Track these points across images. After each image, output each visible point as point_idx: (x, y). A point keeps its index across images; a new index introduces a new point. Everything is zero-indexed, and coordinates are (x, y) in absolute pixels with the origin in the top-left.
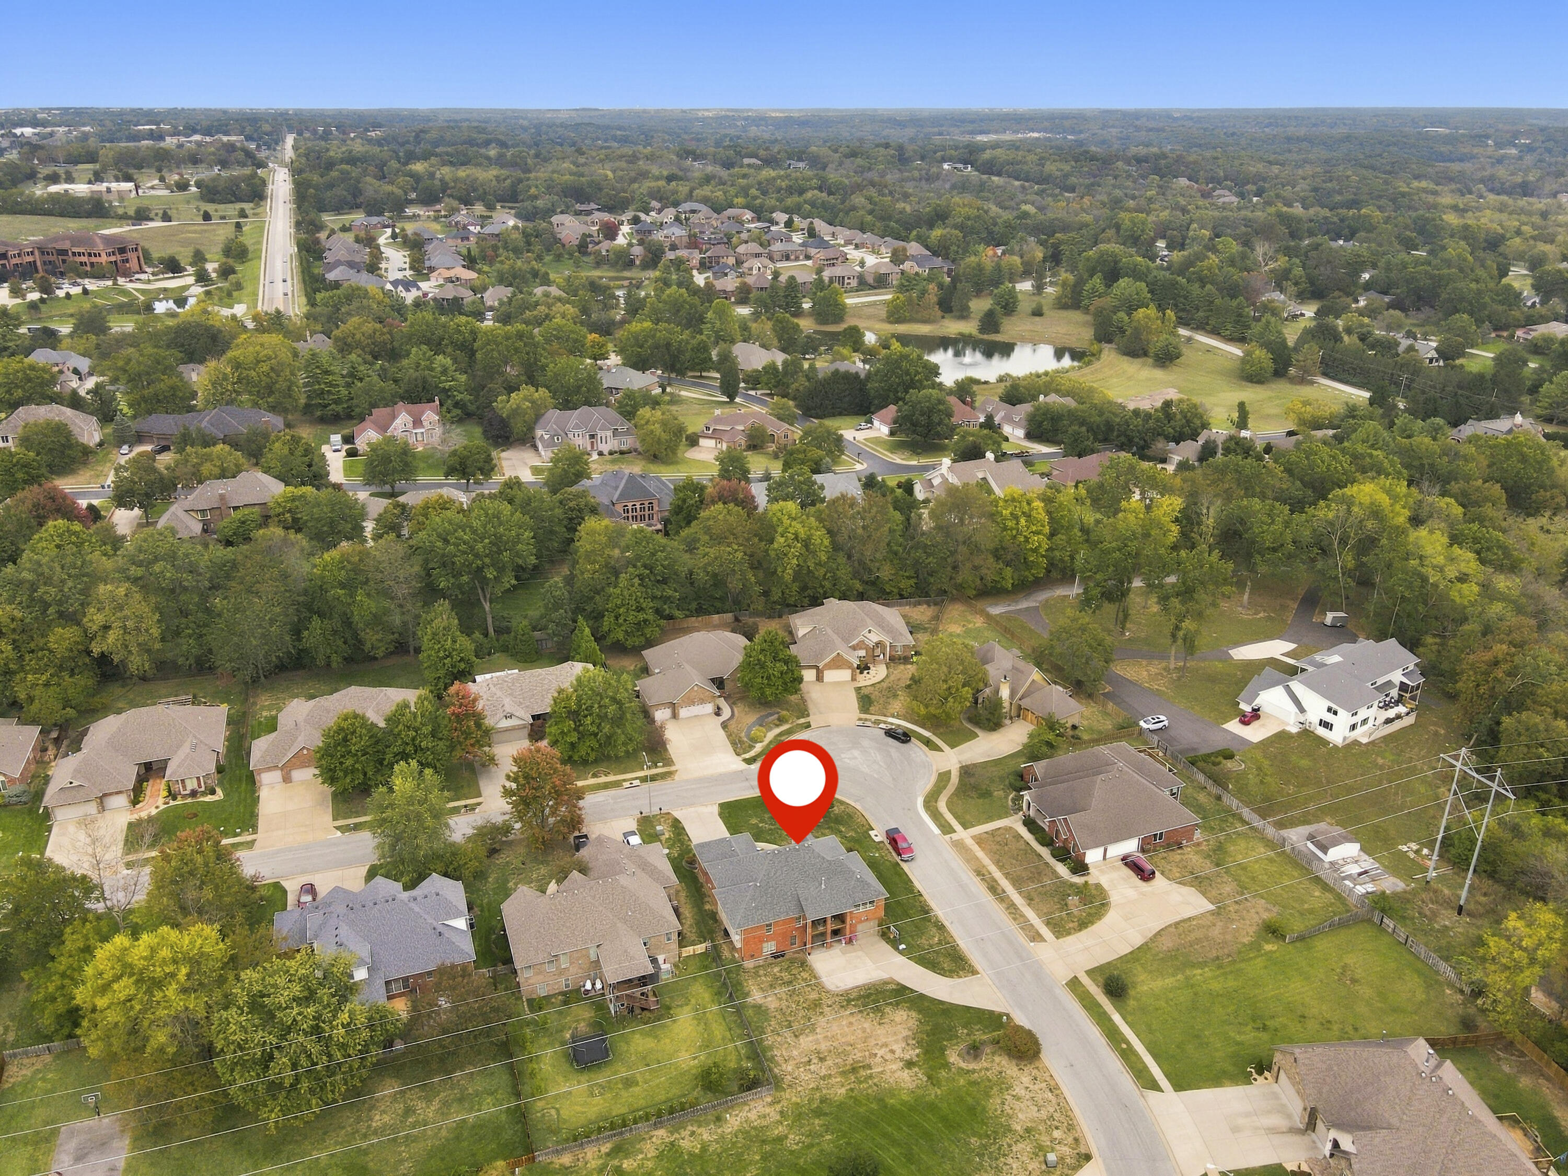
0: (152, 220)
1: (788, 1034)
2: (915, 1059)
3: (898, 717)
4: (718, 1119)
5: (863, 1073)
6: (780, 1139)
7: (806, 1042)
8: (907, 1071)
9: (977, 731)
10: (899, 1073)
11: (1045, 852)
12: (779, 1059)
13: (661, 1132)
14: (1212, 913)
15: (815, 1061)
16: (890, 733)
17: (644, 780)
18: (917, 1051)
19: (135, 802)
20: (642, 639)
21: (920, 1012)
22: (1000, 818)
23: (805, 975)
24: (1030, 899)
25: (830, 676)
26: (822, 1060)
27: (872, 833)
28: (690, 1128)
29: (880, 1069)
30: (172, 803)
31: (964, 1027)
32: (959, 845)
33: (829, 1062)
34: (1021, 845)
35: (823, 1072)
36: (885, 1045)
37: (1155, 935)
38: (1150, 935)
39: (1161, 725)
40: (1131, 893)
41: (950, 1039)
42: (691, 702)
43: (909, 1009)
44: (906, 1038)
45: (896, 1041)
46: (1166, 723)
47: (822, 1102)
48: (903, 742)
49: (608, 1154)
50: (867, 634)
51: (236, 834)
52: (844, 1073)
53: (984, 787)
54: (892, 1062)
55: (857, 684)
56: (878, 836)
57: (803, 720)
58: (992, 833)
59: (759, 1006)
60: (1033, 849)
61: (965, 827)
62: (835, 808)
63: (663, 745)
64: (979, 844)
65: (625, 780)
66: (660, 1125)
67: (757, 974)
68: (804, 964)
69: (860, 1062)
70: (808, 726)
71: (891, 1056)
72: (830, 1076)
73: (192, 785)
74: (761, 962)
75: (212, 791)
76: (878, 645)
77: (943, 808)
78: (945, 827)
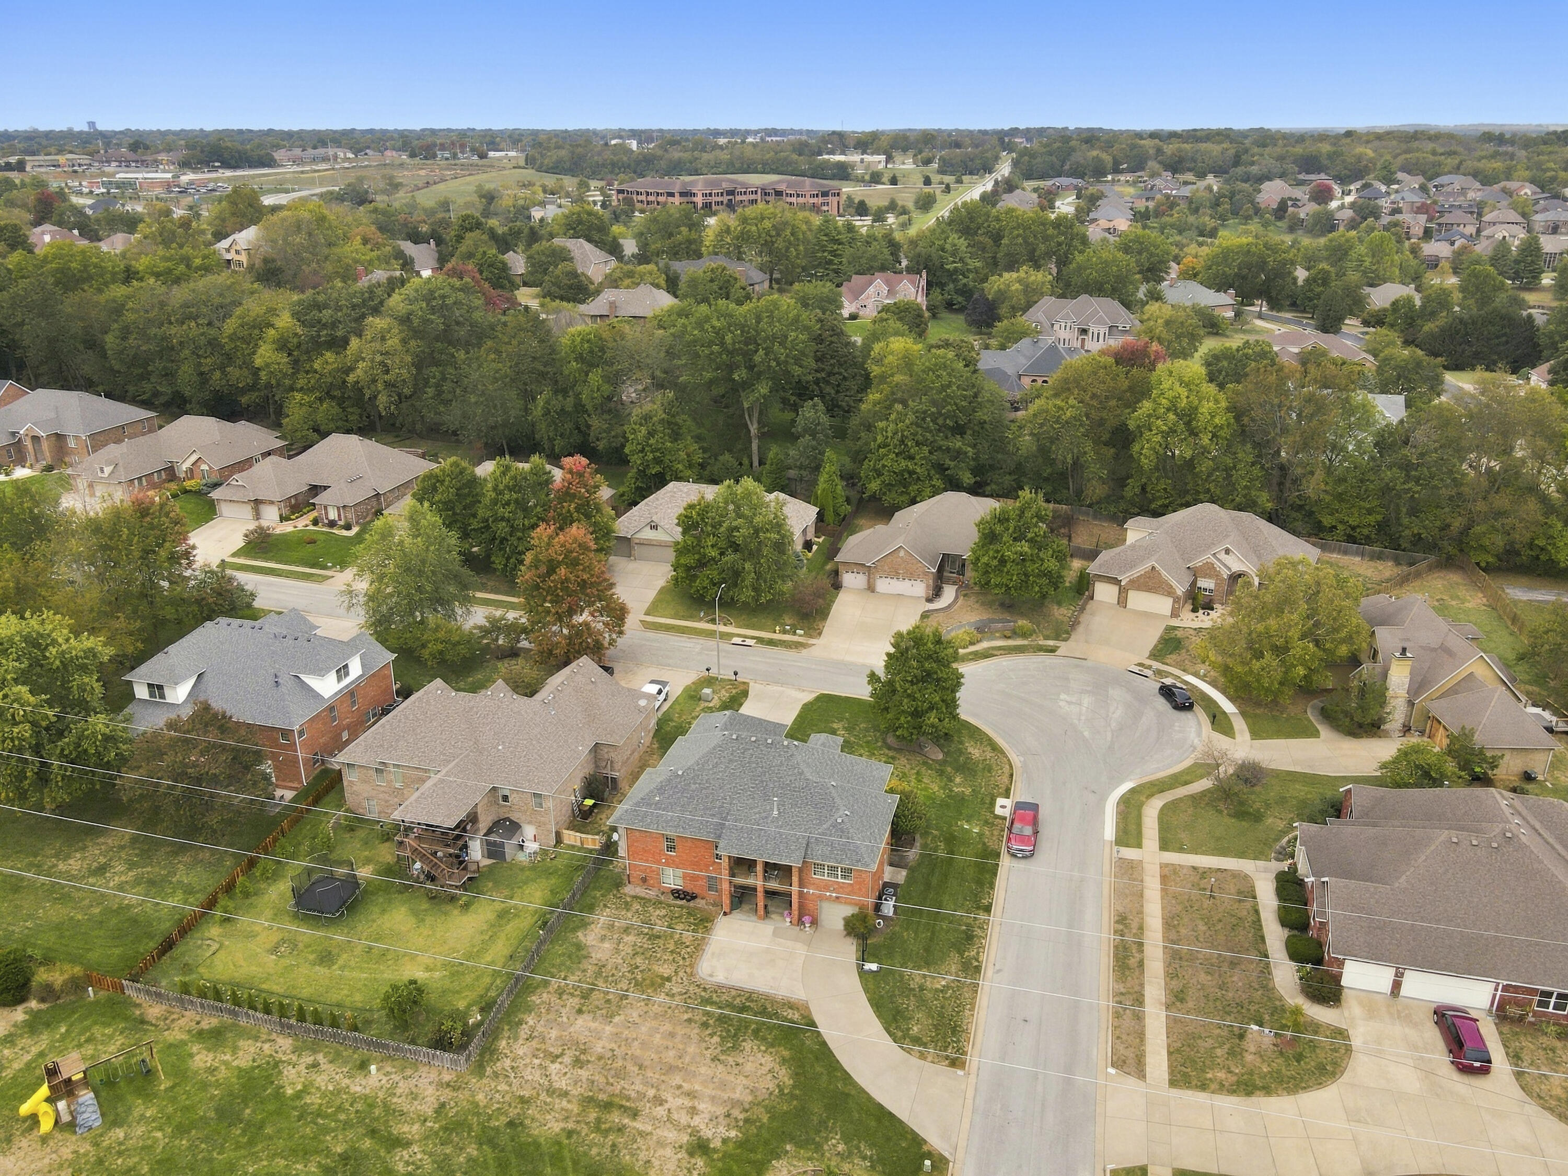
1: (574, 1002)
2: (716, 1144)
3: (1202, 678)
4: (363, 1066)
5: (615, 1117)
6: (398, 1143)
7: (582, 1026)
8: (683, 1154)
9: (1321, 728)
10: (668, 1152)
11: (1276, 937)
12: (524, 1031)
13: (285, 1043)
15: (567, 1059)
16: (1167, 692)
17: (760, 640)
18: (733, 1134)
19: (283, 519)
20: (905, 497)
21: (796, 1075)
22: (1242, 855)
23: (688, 938)
24: (1178, 997)
25: (1138, 600)
26: (578, 1063)
27: (1000, 801)
28: (320, 1057)
29: (649, 1128)
30: (311, 528)
31: (847, 1139)
32: (1130, 870)
33: (584, 1073)
34: (1244, 910)
35: (562, 1084)
36: (691, 1095)
40: (1409, 1080)
41: (799, 1145)
42: (894, 574)
43: (784, 1061)
44: (735, 1103)
45: (713, 1099)
47: (511, 1124)
48: (1177, 707)
49: (201, 1033)
50: (1222, 556)
51: (325, 568)
52: (588, 1101)
53: (1257, 805)
54: (679, 1128)
55: (1175, 622)
56: (1003, 807)
57: (1051, 643)
58: (1204, 873)
59: (579, 947)
60: (1257, 924)
61: (1165, 845)
62: (975, 752)
63: (823, 613)
64: (1164, 879)
65: (739, 635)
66: (285, 1028)
67: (627, 907)
68: (704, 922)
69: (628, 1099)
70: (1052, 650)
71: (684, 1119)
72: (566, 1094)
73: (333, 515)
74: (652, 894)
75: (348, 527)
76: (1238, 577)
77: (1152, 810)
78: (1129, 835)
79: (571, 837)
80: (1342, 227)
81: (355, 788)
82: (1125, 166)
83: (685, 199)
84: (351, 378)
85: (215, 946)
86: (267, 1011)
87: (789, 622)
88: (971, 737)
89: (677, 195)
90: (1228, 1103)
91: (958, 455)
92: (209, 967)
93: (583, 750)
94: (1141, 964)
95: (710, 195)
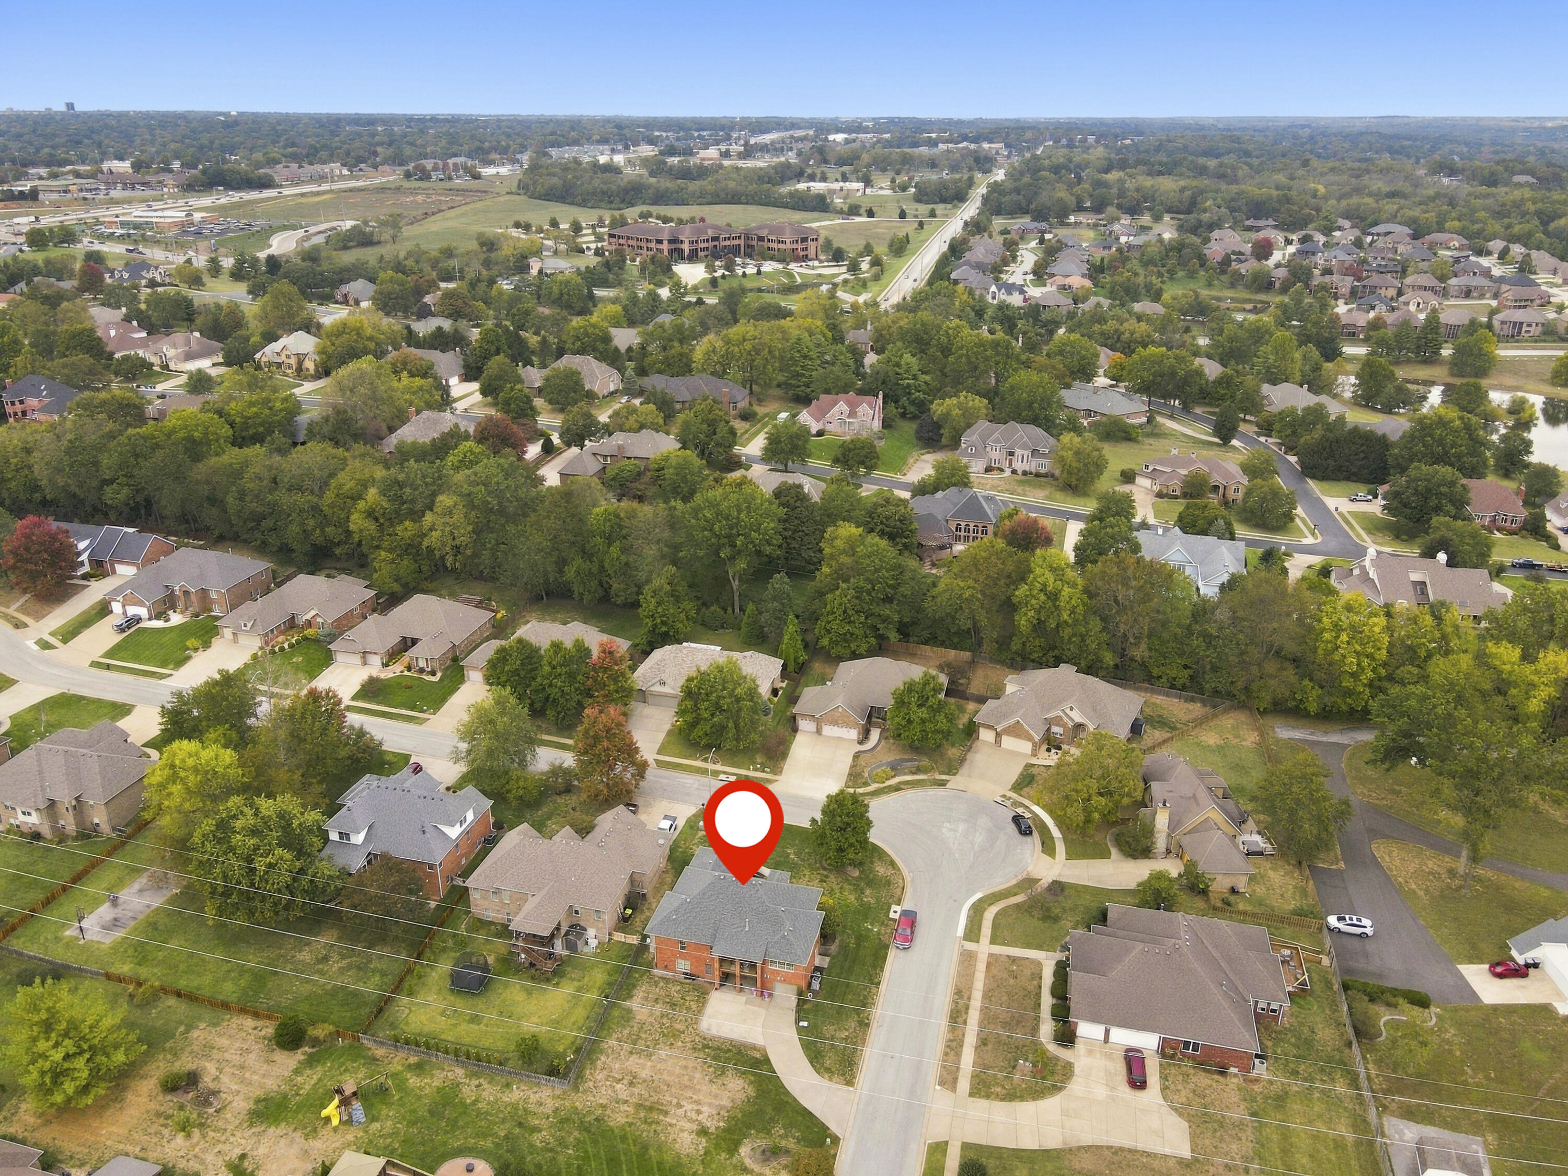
0: (860, 215)
1: (628, 1047)
2: (712, 1130)
3: (1040, 805)
4: (508, 1085)
5: (655, 1115)
6: (536, 1129)
7: (633, 1063)
8: (694, 1136)
9: (1114, 851)
10: (686, 1134)
11: (1048, 1002)
12: (599, 1064)
13: (460, 1072)
14: (1181, 1162)
15: (625, 1082)
16: (1017, 819)
17: (739, 777)
18: (721, 1124)
19: (385, 665)
21: (757, 1091)
22: (1039, 948)
23: (694, 1006)
24: (983, 1042)
25: (1008, 742)
26: (631, 1084)
27: (894, 907)
28: (482, 1080)
29: (674, 1122)
30: (406, 673)
31: (784, 1127)
32: (968, 958)
33: (636, 1090)
34: (1031, 985)
35: (623, 1096)
36: (698, 1102)
37: (1079, 1148)
38: (1074, 1144)
39: (1358, 931)
40: (1101, 1092)
41: (758, 1131)
42: (835, 723)
43: (752, 1084)
44: (722, 1107)
45: (710, 1105)
47: (597, 1119)
48: (1021, 833)
49: (409, 1066)
50: (1068, 711)
51: (422, 711)
52: (639, 1106)
53: (1057, 911)
54: (690, 1120)
55: (1034, 761)
56: (895, 912)
57: (944, 777)
58: (1013, 960)
59: (629, 1011)
60: (1038, 995)
61: (993, 942)
62: (881, 870)
63: (784, 755)
64: (989, 965)
65: (725, 773)
66: (463, 1065)
67: (656, 984)
68: (702, 996)
69: (662, 1105)
70: (943, 784)
71: (694, 1116)
72: (626, 1102)
73: (422, 664)
74: (670, 974)
75: (433, 673)
76: (1079, 727)
77: (990, 914)
78: (972, 933)
79: (619, 937)
80: (1277, 285)
81: (477, 900)
82: (1088, 204)
83: (673, 246)
84: (425, 543)
85: (407, 1011)
86: (447, 1052)
87: (759, 760)
88: (880, 859)
89: (665, 242)
90: (998, 1105)
91: (885, 620)
92: (407, 1024)
93: (625, 877)
94: (966, 1021)
95: (697, 242)
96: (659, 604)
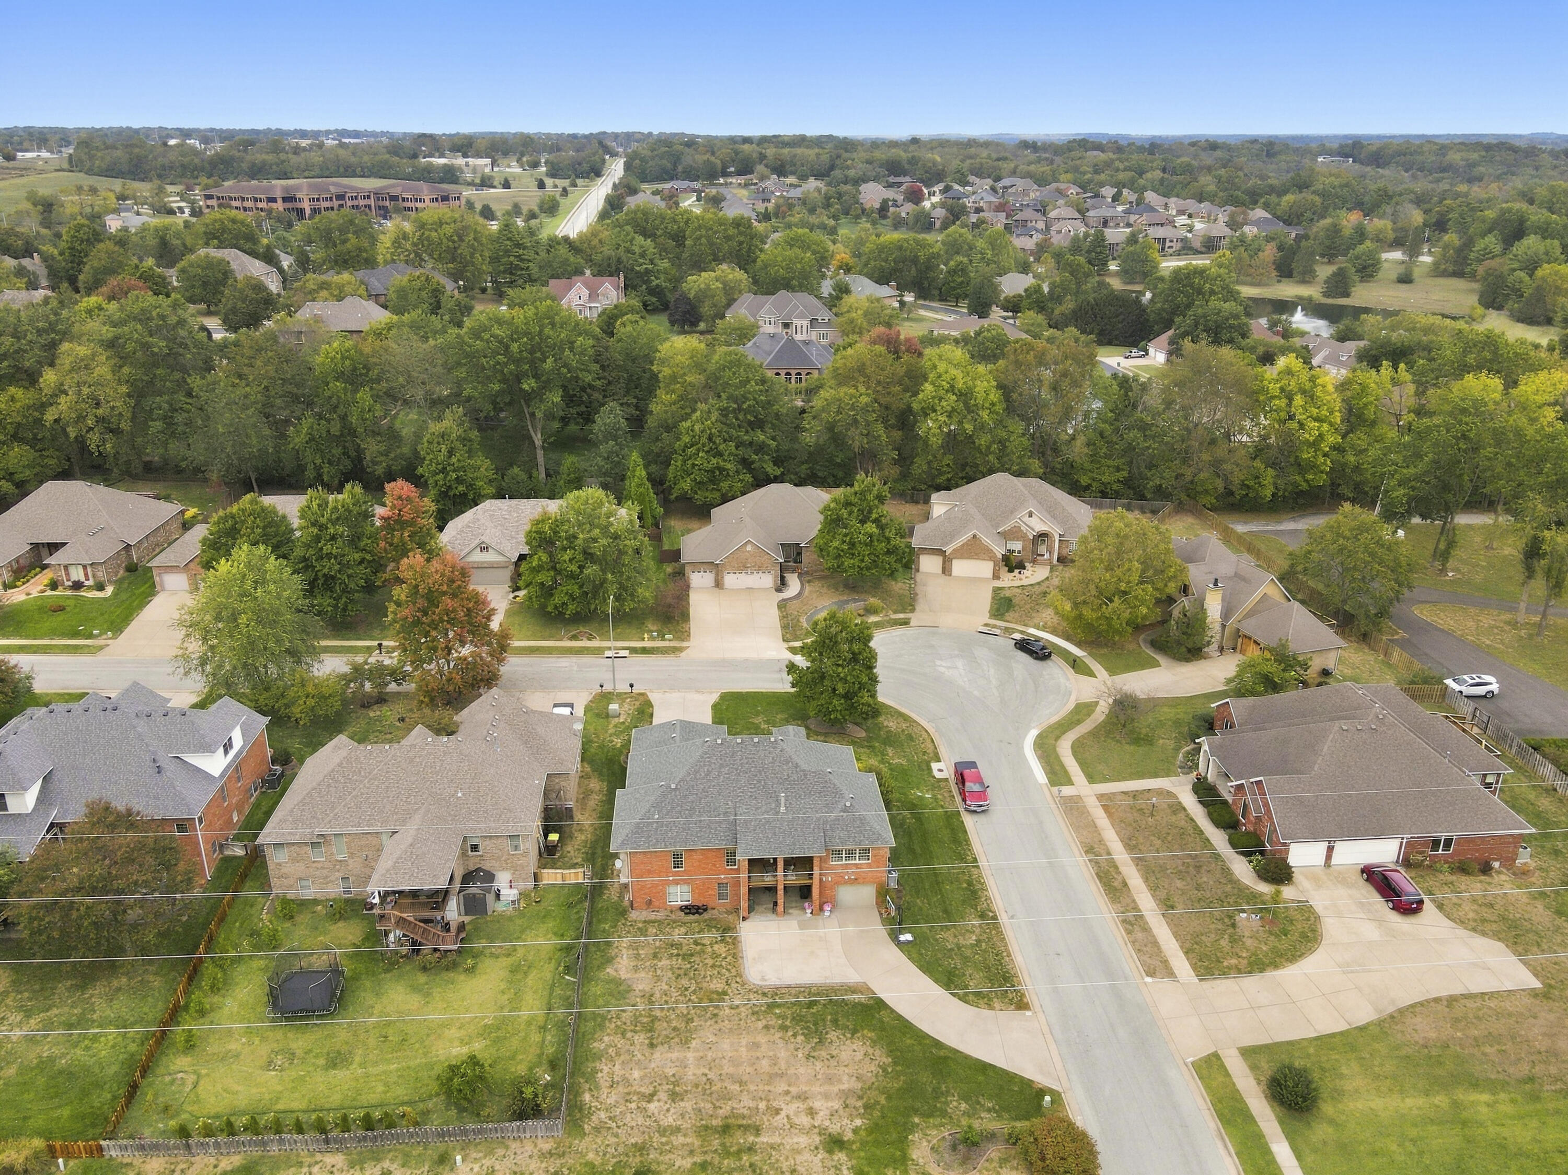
0: (494, 187)
1: (641, 1038)
2: (848, 1136)
3: (1044, 629)
4: (444, 1159)
5: (741, 1139)
7: (664, 1059)
8: (822, 1154)
9: (1159, 657)
10: (807, 1156)
11: (1218, 839)
12: (603, 1078)
13: (337, 1160)
14: (1534, 993)
15: (663, 1096)
16: (1024, 646)
17: (633, 650)
18: (858, 1122)
19: (7, 586)
20: (717, 495)
21: (890, 1053)
22: (1156, 775)
23: (721, 949)
24: (1167, 905)
25: (960, 567)
26: (674, 1096)
27: (935, 766)
29: (776, 1139)
30: (49, 593)
31: (965, 1098)
32: (1072, 806)
33: (687, 1105)
34: (1179, 821)
35: (669, 1120)
36: (802, 1097)
37: (1401, 1011)
38: (1391, 1009)
39: (1481, 690)
40: (1370, 931)
41: (927, 1115)
42: (743, 568)
43: (874, 1043)
44: (845, 1095)
45: (826, 1096)
46: (1495, 687)
48: (1037, 658)
50: (1026, 519)
51: (90, 636)
52: (704, 1131)
53: (1144, 731)
54: (803, 1131)
55: (998, 584)
56: (942, 769)
57: (902, 616)
58: (1135, 795)
59: (618, 982)
60: (1196, 828)
61: (1091, 779)
62: (892, 724)
63: (685, 617)
64: (1106, 808)
65: (610, 648)
66: (338, 1145)
67: (643, 932)
68: (727, 931)
69: (744, 1117)
70: (905, 623)
71: (805, 1120)
72: (678, 1129)
73: (77, 574)
74: (660, 916)
75: (100, 587)
76: (1043, 536)
77: (1065, 748)
78: (1057, 775)
79: (551, 877)
80: (938, 225)
81: (284, 870)
82: (732, 169)
84: (50, 416)
85: (191, 1078)
86: (299, 1128)
87: (655, 628)
89: (280, 201)
90: (1252, 984)
91: (761, 448)
92: (197, 1101)
93: (539, 782)
94: (1125, 884)
95: (318, 200)
96: (451, 453)
